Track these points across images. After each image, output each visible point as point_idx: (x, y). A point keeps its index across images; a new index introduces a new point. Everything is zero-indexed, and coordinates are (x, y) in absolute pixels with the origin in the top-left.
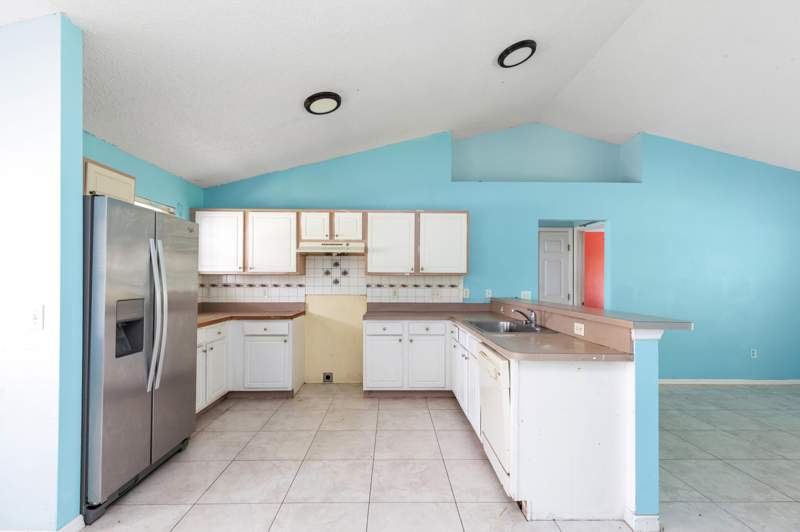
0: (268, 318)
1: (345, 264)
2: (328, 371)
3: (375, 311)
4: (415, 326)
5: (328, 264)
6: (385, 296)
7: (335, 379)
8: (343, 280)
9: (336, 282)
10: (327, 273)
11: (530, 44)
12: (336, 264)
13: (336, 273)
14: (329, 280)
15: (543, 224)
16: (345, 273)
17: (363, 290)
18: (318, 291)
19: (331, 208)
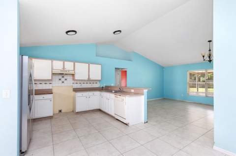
0: (44, 94)
1: (66, 77)
2: (60, 109)
3: (76, 90)
4: (91, 93)
5: (60, 77)
6: (78, 86)
7: (63, 111)
8: (65, 82)
9: (63, 82)
10: (60, 79)
11: (120, 31)
12: (63, 77)
13: (63, 79)
14: (61, 81)
15: (116, 68)
16: (66, 80)
17: (72, 85)
18: (57, 85)
19: (64, 60)
